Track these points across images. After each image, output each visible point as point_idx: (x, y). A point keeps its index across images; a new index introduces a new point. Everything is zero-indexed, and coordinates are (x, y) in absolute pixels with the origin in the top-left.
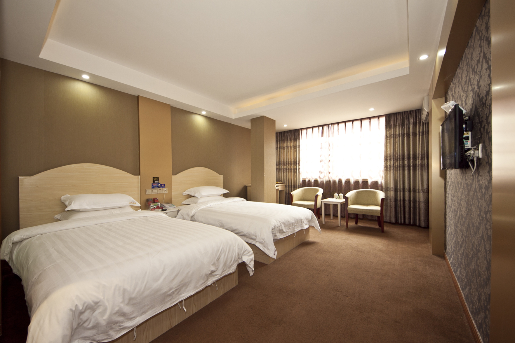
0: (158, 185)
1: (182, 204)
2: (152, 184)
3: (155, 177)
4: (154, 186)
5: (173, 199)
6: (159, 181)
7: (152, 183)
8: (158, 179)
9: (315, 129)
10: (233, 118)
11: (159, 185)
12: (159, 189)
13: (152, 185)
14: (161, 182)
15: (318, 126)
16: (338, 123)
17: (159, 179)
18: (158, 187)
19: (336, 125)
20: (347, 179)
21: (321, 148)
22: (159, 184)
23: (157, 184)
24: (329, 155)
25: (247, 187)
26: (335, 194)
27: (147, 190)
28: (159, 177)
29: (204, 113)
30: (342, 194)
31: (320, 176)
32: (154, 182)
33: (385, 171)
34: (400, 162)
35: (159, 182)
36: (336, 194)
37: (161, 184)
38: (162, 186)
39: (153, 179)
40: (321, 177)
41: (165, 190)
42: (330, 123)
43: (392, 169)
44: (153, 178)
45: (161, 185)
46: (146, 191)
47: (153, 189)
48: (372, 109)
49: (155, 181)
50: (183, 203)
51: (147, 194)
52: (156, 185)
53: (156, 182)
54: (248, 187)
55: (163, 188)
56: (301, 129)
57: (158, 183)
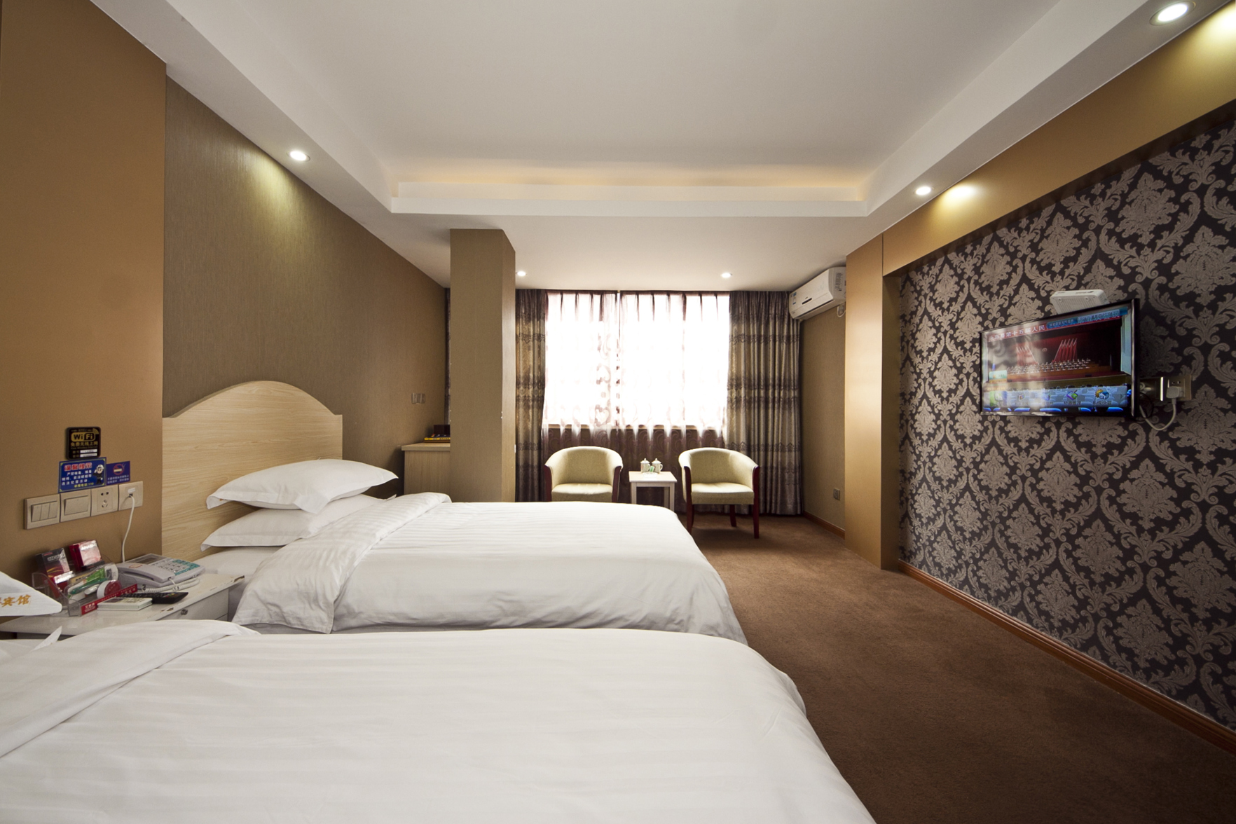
0: (94, 468)
1: (203, 549)
2: (63, 467)
3: (77, 429)
4: (71, 478)
5: (164, 534)
6: (98, 448)
7: (63, 459)
8: (94, 437)
9: (584, 299)
10: (393, 211)
11: (100, 469)
12: (96, 491)
13: (63, 474)
14: (111, 452)
15: (592, 293)
16: (638, 293)
17: (98, 438)
18: (96, 481)
19: (632, 298)
20: (657, 426)
21: (599, 349)
22: (102, 463)
23: (89, 465)
24: (617, 368)
25: (404, 452)
26: (642, 462)
27: (30, 502)
28: (98, 429)
29: (298, 156)
30: (659, 462)
31: (596, 419)
32: (72, 453)
33: (729, 410)
34: (759, 393)
35: (99, 453)
36: (645, 462)
37: (109, 462)
38: (113, 475)
39: (69, 441)
40: (599, 420)
41: (130, 491)
42: (619, 289)
43: (742, 406)
44: (70, 431)
45: (110, 468)
46: (24, 508)
47: (65, 495)
48: (726, 275)
49: (78, 449)
50: (205, 543)
51: (30, 525)
52: (83, 472)
53: (84, 453)
54: (407, 455)
55: (118, 482)
56: (547, 292)
57: (96, 461)
